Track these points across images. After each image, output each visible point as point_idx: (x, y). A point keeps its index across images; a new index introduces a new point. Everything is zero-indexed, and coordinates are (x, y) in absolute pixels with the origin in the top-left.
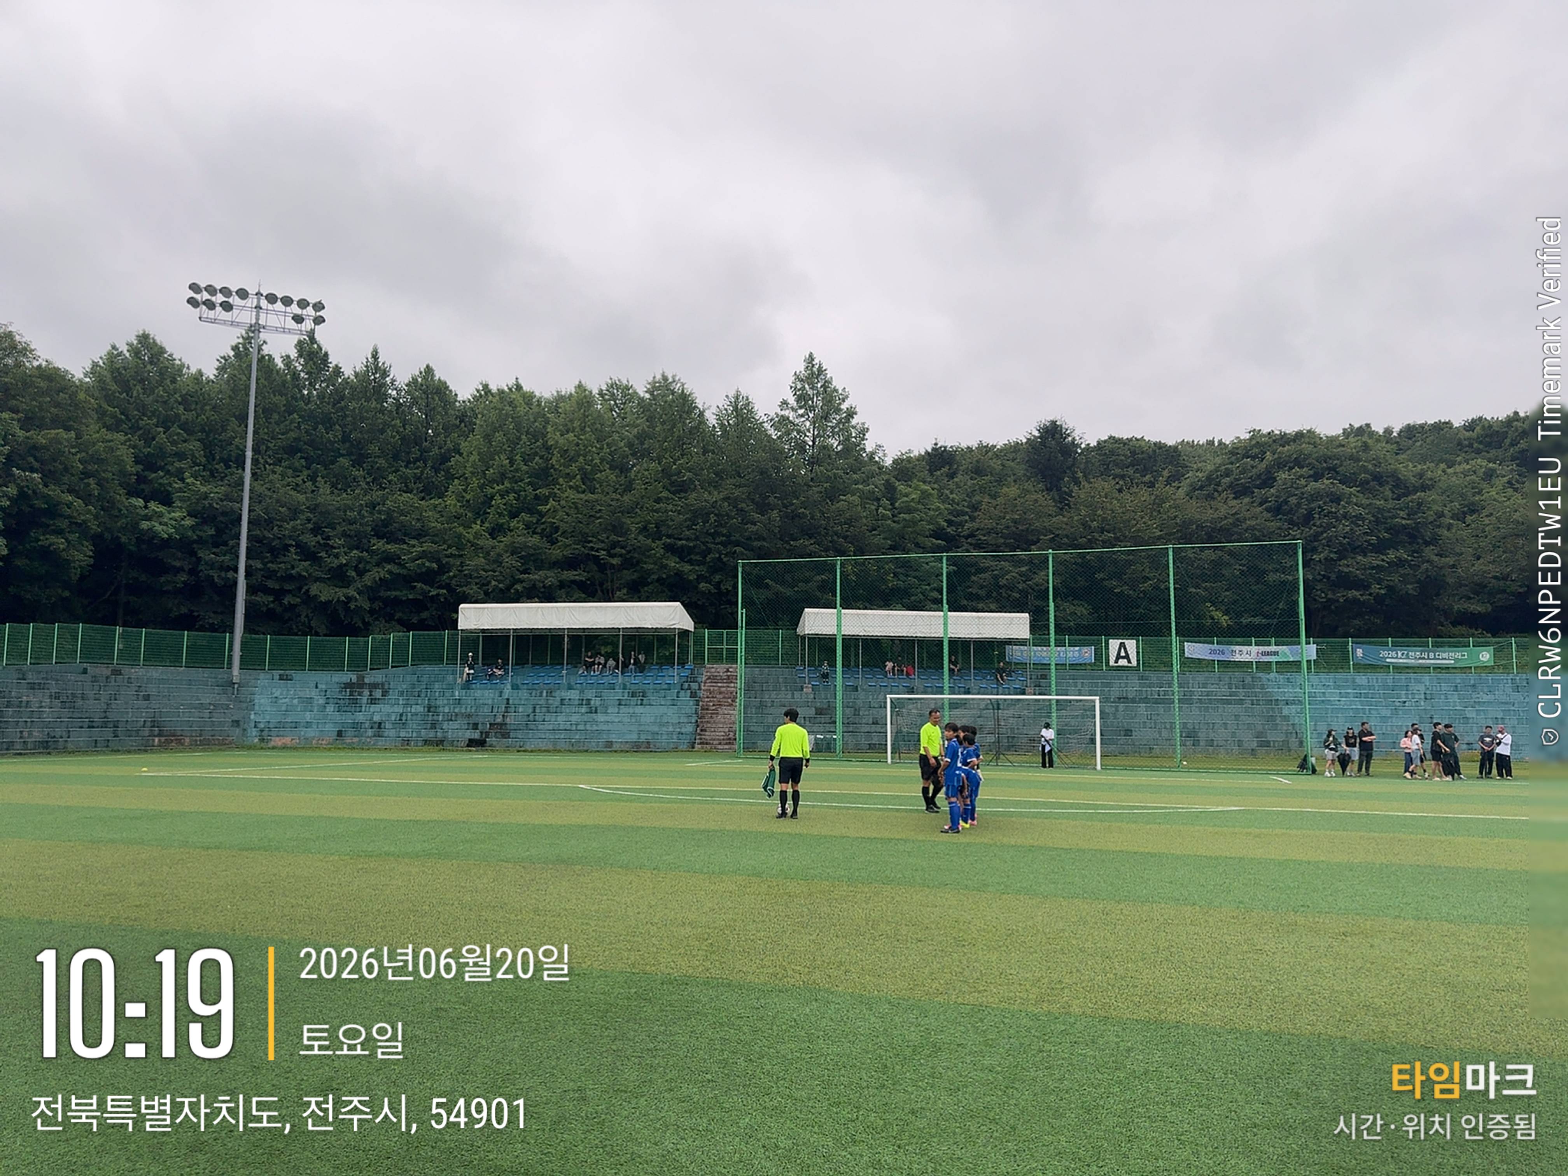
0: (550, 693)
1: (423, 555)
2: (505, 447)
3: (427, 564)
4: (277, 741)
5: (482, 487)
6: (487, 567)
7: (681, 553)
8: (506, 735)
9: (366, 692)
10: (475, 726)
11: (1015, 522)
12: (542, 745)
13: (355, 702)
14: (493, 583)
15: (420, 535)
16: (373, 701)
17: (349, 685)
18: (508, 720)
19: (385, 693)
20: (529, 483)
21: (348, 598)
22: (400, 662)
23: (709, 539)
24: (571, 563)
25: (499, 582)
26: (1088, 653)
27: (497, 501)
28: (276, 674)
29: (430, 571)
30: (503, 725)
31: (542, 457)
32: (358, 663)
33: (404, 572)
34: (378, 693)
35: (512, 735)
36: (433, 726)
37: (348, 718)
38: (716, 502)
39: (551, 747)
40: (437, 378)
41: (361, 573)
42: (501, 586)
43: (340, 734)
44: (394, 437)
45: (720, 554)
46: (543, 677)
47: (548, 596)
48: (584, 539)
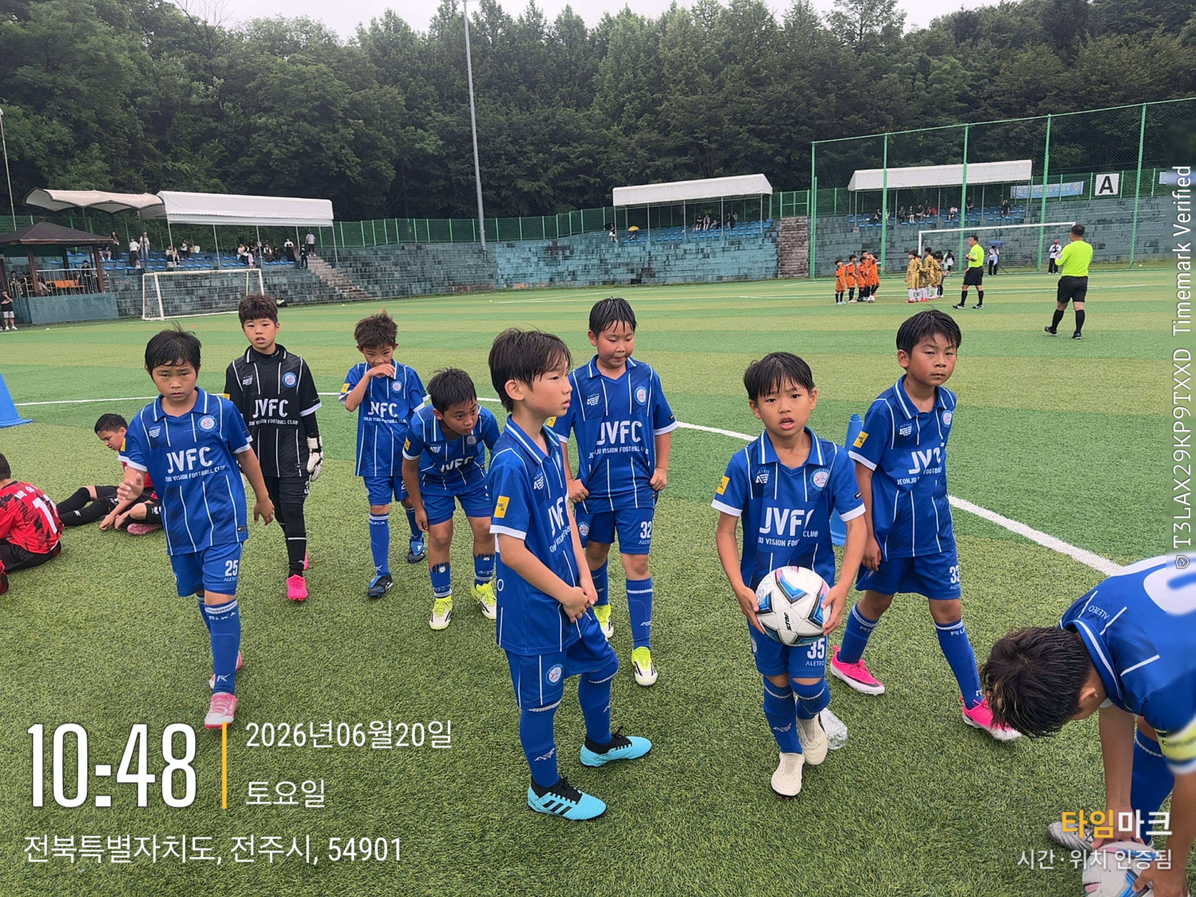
0: (676, 246)
1: (583, 154)
2: (630, 64)
3: (586, 160)
4: (516, 286)
5: (616, 97)
6: (626, 159)
7: (761, 135)
8: (653, 276)
9: (561, 253)
10: (632, 271)
11: (1027, 82)
12: (678, 280)
13: (555, 259)
14: (632, 170)
15: (578, 139)
16: (566, 258)
17: (548, 248)
18: (652, 266)
19: (572, 252)
20: (648, 90)
21: (540, 188)
22: (577, 231)
23: (782, 122)
24: (681, 150)
25: (635, 169)
26: (1076, 187)
27: (628, 107)
28: (505, 243)
29: (589, 164)
30: (649, 269)
31: (655, 69)
32: (551, 234)
33: (573, 167)
34: (568, 253)
35: (657, 275)
36: (606, 272)
37: (553, 270)
38: (787, 92)
39: (682, 282)
40: (574, 14)
41: (546, 170)
42: (636, 171)
43: (551, 280)
44: (552, 65)
45: (791, 133)
46: (671, 236)
47: (668, 178)
48: (691, 132)
